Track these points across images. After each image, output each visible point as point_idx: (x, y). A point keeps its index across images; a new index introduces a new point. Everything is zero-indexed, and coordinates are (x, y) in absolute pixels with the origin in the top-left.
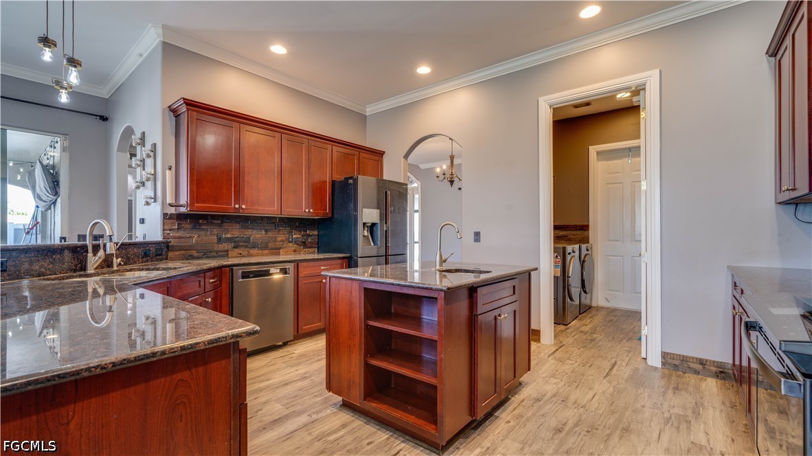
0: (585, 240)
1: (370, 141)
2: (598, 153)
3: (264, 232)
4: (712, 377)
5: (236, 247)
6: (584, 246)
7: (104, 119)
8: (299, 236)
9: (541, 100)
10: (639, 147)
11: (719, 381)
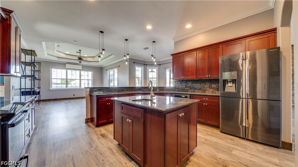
3: (199, 85)
5: (190, 89)
8: (215, 86)
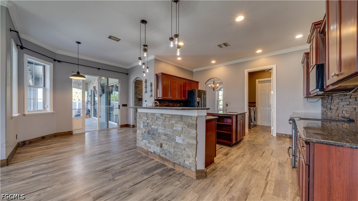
0: (255, 106)
1: (195, 79)
2: (259, 81)
4: (288, 138)
6: (255, 108)
7: (127, 74)
9: (245, 70)
10: (271, 80)
11: (290, 139)
